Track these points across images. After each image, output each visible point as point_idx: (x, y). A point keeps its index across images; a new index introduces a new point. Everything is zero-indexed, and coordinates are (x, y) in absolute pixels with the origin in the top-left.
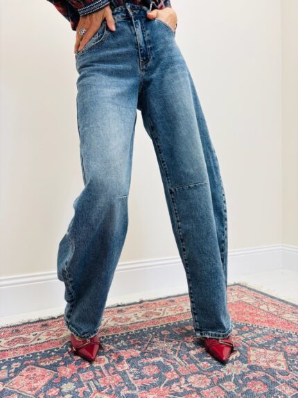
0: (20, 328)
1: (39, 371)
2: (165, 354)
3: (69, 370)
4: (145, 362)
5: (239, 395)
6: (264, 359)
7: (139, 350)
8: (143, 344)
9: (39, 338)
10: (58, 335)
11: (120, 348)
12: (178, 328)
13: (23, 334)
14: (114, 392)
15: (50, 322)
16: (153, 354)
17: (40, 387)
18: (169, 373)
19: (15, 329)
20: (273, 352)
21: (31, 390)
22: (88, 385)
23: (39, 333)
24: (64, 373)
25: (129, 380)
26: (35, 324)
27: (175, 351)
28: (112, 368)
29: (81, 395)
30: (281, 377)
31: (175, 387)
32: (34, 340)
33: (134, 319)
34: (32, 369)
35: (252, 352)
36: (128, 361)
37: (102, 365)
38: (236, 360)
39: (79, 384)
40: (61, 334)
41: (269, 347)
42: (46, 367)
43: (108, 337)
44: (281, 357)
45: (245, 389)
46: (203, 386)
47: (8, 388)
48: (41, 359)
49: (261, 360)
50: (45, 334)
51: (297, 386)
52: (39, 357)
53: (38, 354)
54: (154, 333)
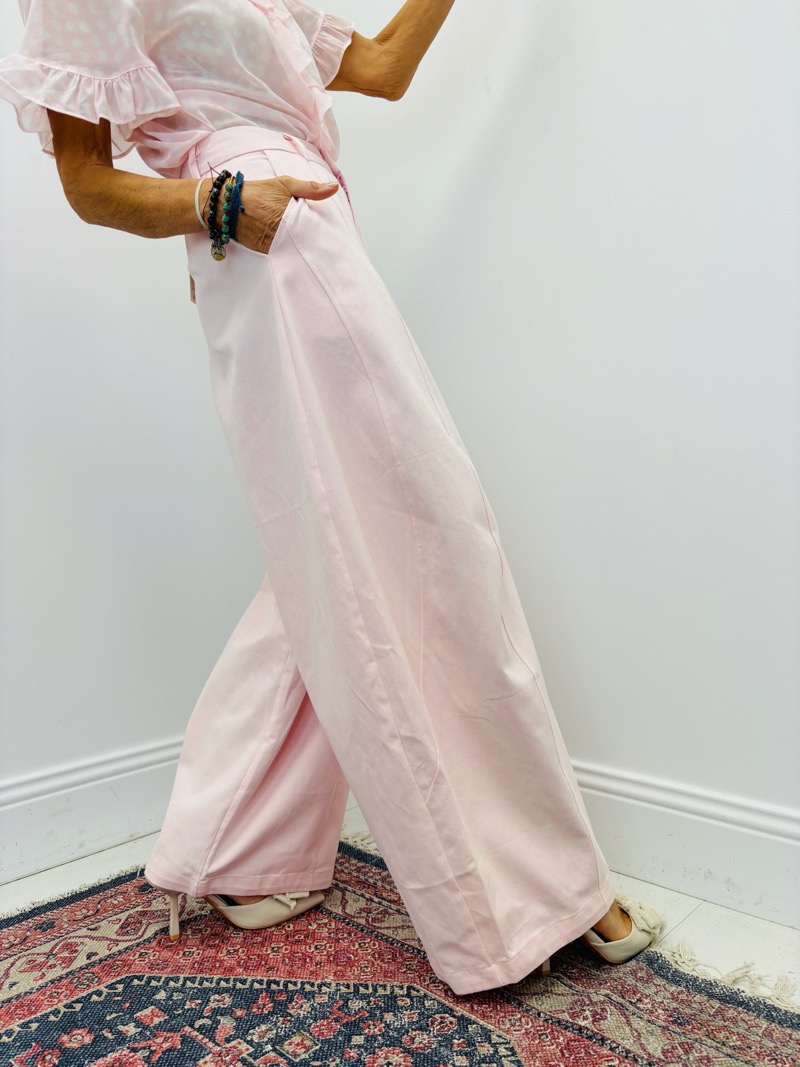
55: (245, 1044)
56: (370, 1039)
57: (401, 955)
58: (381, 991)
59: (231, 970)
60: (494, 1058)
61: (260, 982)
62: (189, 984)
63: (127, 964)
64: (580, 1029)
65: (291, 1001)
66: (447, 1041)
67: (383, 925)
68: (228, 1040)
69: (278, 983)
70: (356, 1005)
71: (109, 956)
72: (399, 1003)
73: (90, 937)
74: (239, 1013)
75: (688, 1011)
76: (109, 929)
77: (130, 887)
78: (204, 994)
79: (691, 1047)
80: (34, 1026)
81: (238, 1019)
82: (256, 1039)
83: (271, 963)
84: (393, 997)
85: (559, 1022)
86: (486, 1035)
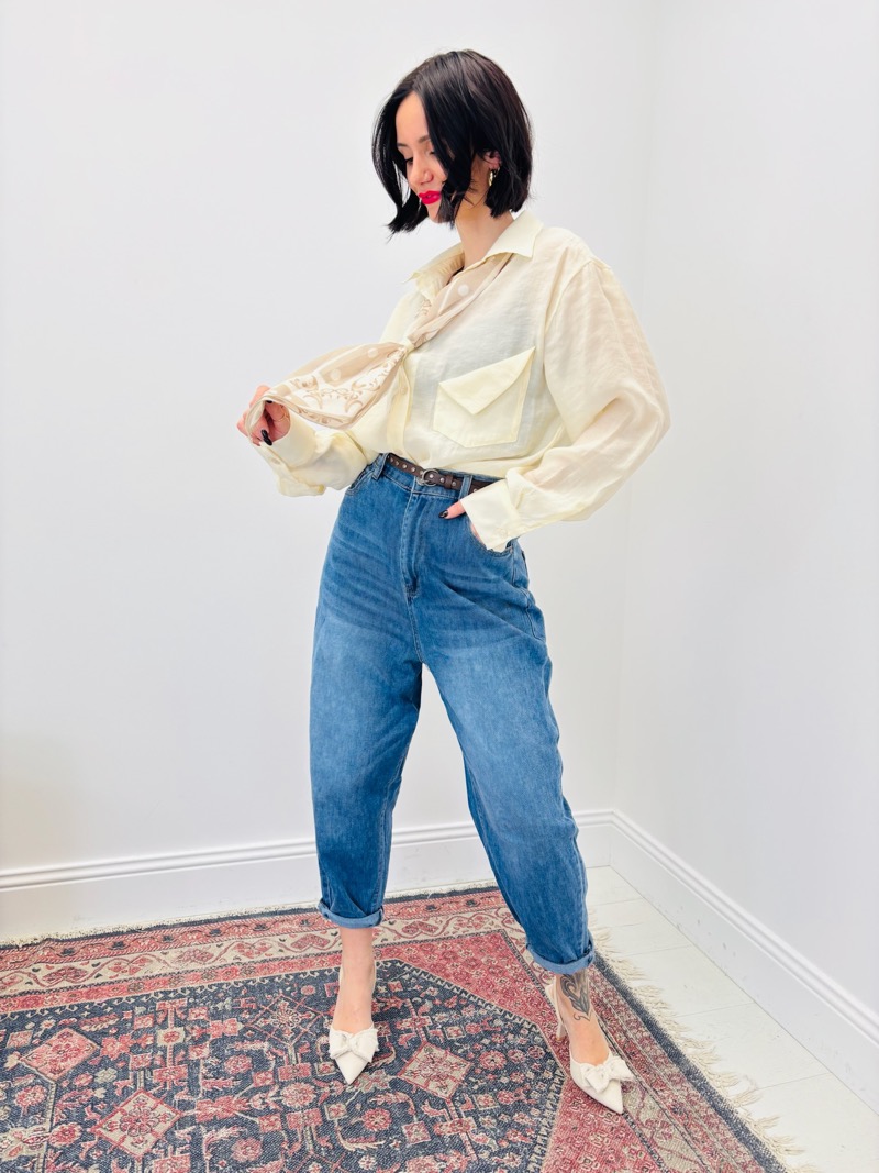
0: (77, 947)
1: (76, 1038)
2: (277, 1037)
3: (118, 1045)
4: (239, 1046)
5: (340, 1129)
6: (427, 1071)
7: (244, 1022)
8: (256, 1012)
9: (100, 972)
10: (134, 971)
11: (216, 1015)
13: (77, 960)
14: (165, 1095)
16: (260, 1033)
17: (67, 1070)
18: (263, 1075)
19: (67, 948)
20: (454, 1060)
21: (53, 1071)
22: (135, 1077)
23: (103, 961)
24: (109, 1049)
25: (197, 1078)
26: (104, 941)
27: (298, 1034)
28: (183, 1053)
29: (118, 1092)
30: (427, 1108)
31: (256, 1102)
32: (92, 974)
33: (274, 952)
34: (68, 1035)
35: (421, 1055)
36: (213, 1044)
37: (170, 1045)
38: (381, 1068)
39: (124, 1073)
40: (137, 970)
41: (458, 1048)
42: (87, 1035)
43: (210, 987)
44: (459, 1074)
45: (354, 1121)
46: (297, 1105)
47: (24, 1063)
48: (87, 1017)
49: (423, 1072)
50: (112, 965)
51: (436, 1130)
52: (86, 1013)
53: (87, 1007)
54: (288, 989)
56: (494, 1043)
58: (517, 1021)
59: (448, 976)
60: (549, 1082)
61: (458, 989)
62: (423, 975)
63: (399, 952)
65: (467, 1005)
66: (531, 1061)
68: (423, 1014)
69: (466, 993)
70: (499, 1023)
71: (394, 944)
72: (522, 1032)
73: (389, 929)
75: (689, 1108)
76: (399, 925)
77: (423, 904)
78: (426, 984)
79: (668, 1125)
81: (435, 1005)
82: (436, 1019)
83: (471, 980)
84: (521, 1027)
86: (555, 1067)
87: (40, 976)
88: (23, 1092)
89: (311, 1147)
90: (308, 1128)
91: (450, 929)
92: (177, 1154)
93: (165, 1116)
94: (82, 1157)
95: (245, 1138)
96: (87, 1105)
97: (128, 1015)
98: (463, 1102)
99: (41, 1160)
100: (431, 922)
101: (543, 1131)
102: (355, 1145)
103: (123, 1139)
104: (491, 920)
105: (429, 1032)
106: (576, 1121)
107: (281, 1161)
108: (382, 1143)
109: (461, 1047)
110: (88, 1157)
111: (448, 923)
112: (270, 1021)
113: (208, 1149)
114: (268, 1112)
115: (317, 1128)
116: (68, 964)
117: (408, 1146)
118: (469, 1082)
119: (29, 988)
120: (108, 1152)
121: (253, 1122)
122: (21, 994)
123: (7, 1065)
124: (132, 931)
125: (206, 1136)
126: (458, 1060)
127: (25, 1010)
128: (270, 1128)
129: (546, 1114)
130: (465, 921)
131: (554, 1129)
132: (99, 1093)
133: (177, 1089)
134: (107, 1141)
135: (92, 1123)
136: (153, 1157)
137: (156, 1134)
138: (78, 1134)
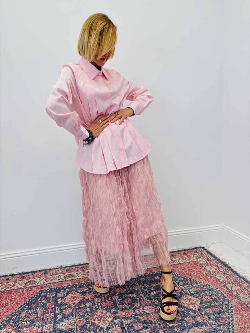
0: (70, 268)
1: (77, 294)
2: (138, 293)
3: (90, 296)
4: (127, 296)
6: (187, 302)
7: (126, 288)
9: (79, 275)
12: (151, 277)
13: (71, 272)
14: (108, 310)
15: (85, 266)
16: (132, 292)
17: (77, 303)
18: (136, 304)
19: (68, 269)
20: (195, 299)
21: (73, 304)
22: (98, 305)
23: (79, 272)
24: (88, 297)
25: (117, 305)
26: (78, 267)
27: (144, 292)
28: (110, 298)
29: (94, 309)
30: (191, 313)
31: (137, 312)
32: (77, 276)
34: (74, 293)
35: (184, 297)
36: (119, 295)
37: (106, 296)
39: (94, 304)
41: (195, 295)
42: (80, 293)
44: (198, 303)
46: (150, 312)
47: (63, 302)
48: (78, 288)
49: (186, 303)
50: (82, 273)
51: (196, 320)
52: (78, 287)
53: (78, 285)
54: (136, 279)
55: (183, 287)
56: (206, 294)
57: (218, 282)
58: (211, 287)
59: (185, 274)
60: (228, 304)
61: (189, 278)
62: (177, 274)
64: (248, 306)
65: (194, 283)
66: (220, 299)
67: (217, 275)
68: (181, 286)
69: (192, 279)
70: (205, 288)
72: (214, 290)
74: (184, 282)
78: (179, 277)
80: (151, 274)
82: (185, 287)
83: (192, 275)
85: (244, 303)
86: (228, 301)
87: (61, 277)
88: (65, 310)
89: (158, 325)
90: (155, 319)
91: (181, 261)
92: (117, 327)
93: (110, 316)
94: (88, 328)
95: (137, 323)
96: (85, 313)
97: (90, 287)
98: (202, 311)
99: (76, 330)
100: (174, 259)
101: (230, 318)
102: (172, 324)
103: (99, 322)
104: (192, 258)
105: (184, 291)
106: (240, 316)
107: (150, 329)
108: (180, 324)
109: (196, 295)
110: (89, 328)
111: (179, 259)
112: (134, 288)
113: (126, 326)
114: (141, 315)
115: (158, 319)
116: (69, 273)
117: (189, 324)
118: (202, 305)
119: (59, 281)
120: (95, 327)
121: (138, 318)
122: (57, 282)
123: (59, 302)
124: (85, 264)
125: (124, 322)
126: (196, 299)
127: (60, 286)
128: (144, 319)
129: (230, 314)
130: (185, 259)
131: (234, 319)
132: (88, 310)
133: (112, 308)
134: (94, 323)
135: (88, 318)
136: (110, 328)
137: (108, 321)
138: (85, 322)
